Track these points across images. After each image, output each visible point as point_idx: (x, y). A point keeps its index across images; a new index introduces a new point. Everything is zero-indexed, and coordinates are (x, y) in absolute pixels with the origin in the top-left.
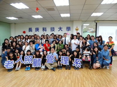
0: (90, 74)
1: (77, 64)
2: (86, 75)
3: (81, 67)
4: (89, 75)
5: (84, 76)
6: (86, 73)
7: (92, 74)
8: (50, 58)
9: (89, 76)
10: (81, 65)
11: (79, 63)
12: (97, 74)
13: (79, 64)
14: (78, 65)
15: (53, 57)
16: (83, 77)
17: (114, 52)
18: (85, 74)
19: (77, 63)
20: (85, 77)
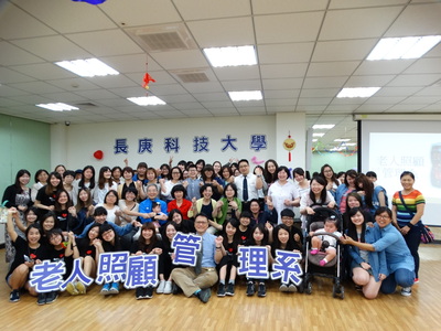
0: (337, 314)
1: (287, 270)
2: (322, 317)
3: (301, 280)
4: (335, 317)
5: (313, 320)
6: (322, 311)
7: (346, 312)
8: (186, 243)
9: (334, 324)
10: (301, 273)
11: (292, 266)
12: (363, 312)
13: (293, 273)
14: (291, 273)
15: (198, 242)
16: (313, 323)
17: (424, 232)
18: (319, 313)
19: (285, 267)
20: (320, 327)
